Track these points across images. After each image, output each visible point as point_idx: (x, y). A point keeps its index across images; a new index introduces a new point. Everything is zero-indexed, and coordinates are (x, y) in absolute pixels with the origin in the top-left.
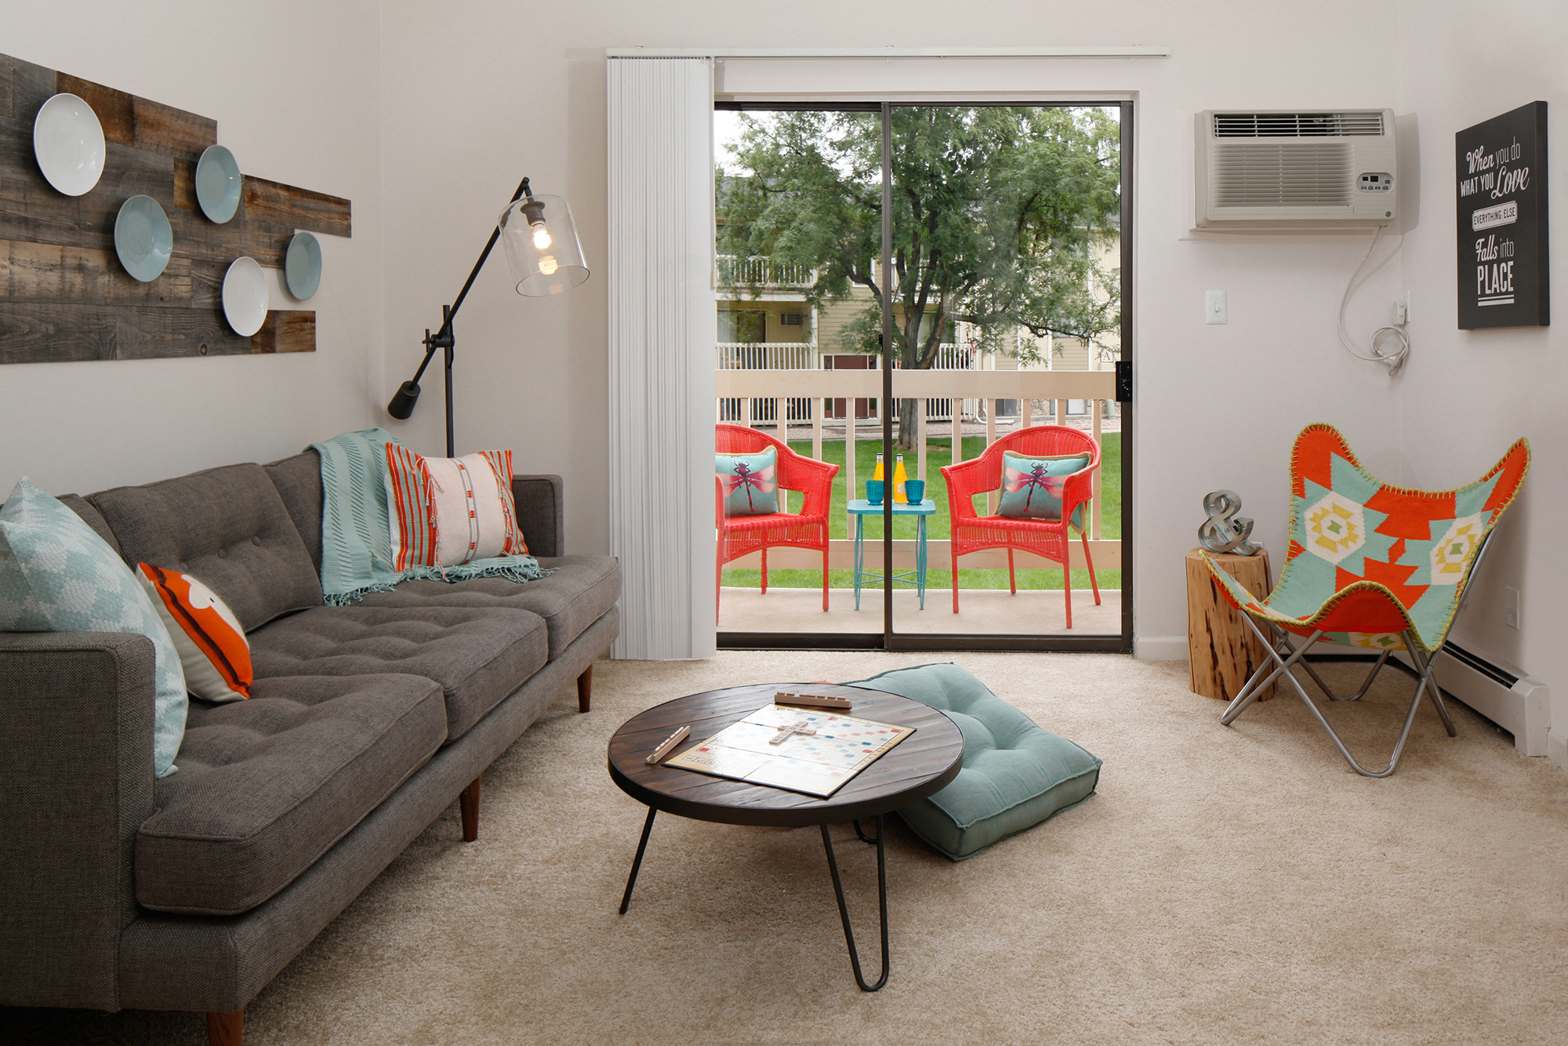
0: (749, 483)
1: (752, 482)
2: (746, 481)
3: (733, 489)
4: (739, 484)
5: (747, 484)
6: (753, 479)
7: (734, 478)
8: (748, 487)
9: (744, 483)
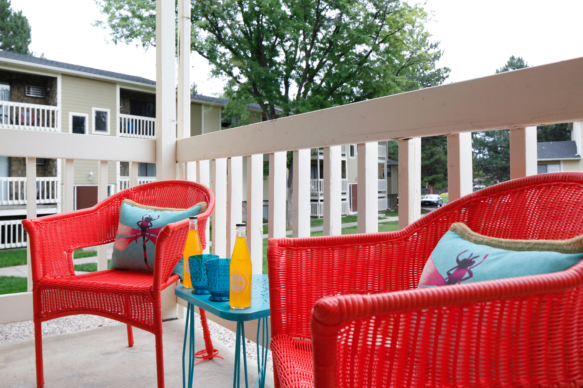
0: (146, 238)
1: (150, 238)
2: (143, 235)
3: (129, 242)
4: (135, 238)
5: (144, 239)
6: (152, 235)
7: (134, 231)
8: (145, 242)
9: (141, 238)
